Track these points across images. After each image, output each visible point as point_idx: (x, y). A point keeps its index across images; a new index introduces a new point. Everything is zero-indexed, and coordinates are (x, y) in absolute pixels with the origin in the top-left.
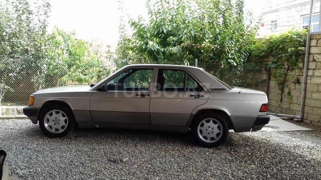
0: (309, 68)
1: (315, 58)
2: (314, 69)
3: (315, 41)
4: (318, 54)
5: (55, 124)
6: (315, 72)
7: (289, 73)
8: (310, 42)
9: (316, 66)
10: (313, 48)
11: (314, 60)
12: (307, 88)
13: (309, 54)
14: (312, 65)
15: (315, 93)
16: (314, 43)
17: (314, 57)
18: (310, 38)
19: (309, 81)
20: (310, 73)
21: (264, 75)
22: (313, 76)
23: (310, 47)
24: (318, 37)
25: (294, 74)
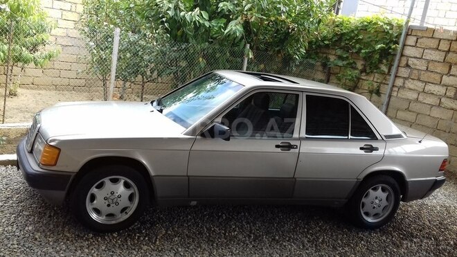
0: (398, 75)
1: (410, 62)
2: (405, 79)
3: (415, 38)
4: (415, 57)
5: (109, 205)
6: (407, 82)
7: (363, 77)
8: (405, 39)
9: (410, 74)
10: (408, 47)
11: (407, 66)
12: (391, 103)
13: (402, 55)
14: (404, 72)
15: (402, 110)
16: (411, 40)
17: (408, 60)
18: (407, 33)
19: (395, 94)
20: (399, 82)
21: (319, 73)
22: (403, 87)
23: (404, 45)
24: (419, 34)
25: (372, 79)
